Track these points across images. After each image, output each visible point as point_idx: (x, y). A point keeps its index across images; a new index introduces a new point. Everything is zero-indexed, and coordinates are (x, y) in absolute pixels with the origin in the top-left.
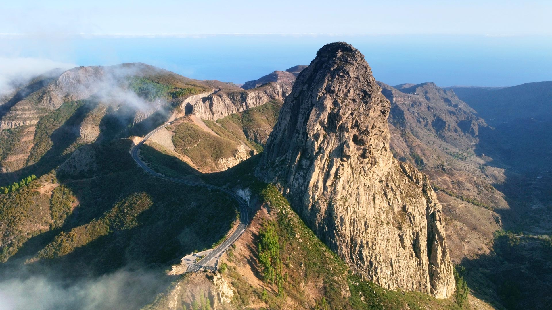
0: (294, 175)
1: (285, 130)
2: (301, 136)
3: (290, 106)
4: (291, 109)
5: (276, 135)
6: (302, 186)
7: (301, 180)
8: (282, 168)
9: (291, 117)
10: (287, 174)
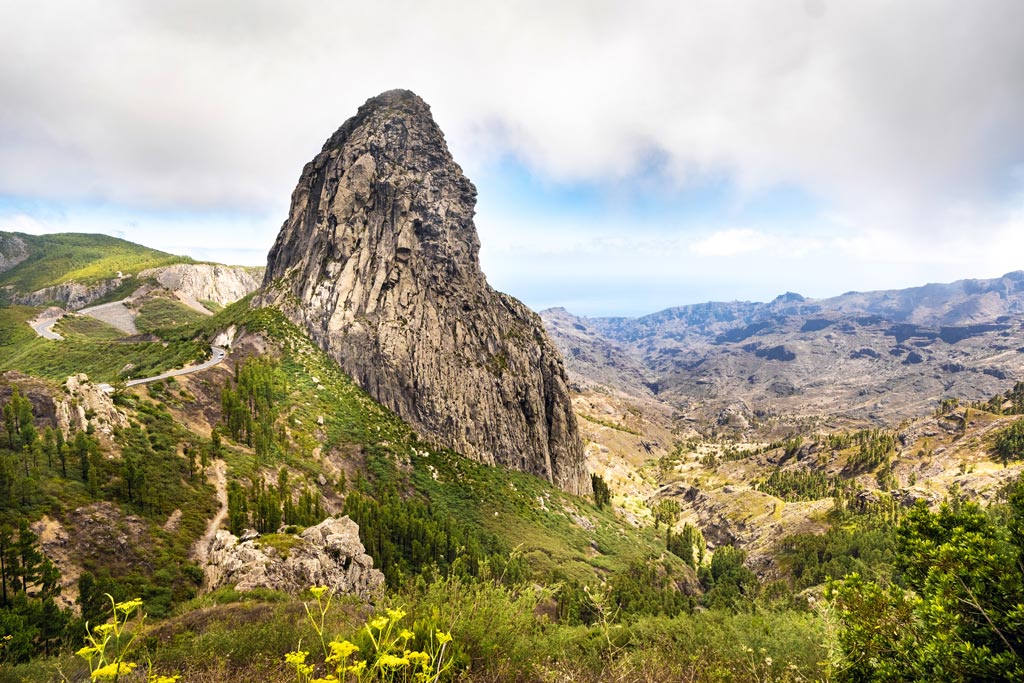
0: (314, 288)
1: (299, 222)
2: (325, 224)
3: (308, 182)
4: (308, 186)
5: (284, 235)
6: (327, 303)
7: (326, 294)
8: (293, 282)
9: (309, 201)
10: (301, 289)
